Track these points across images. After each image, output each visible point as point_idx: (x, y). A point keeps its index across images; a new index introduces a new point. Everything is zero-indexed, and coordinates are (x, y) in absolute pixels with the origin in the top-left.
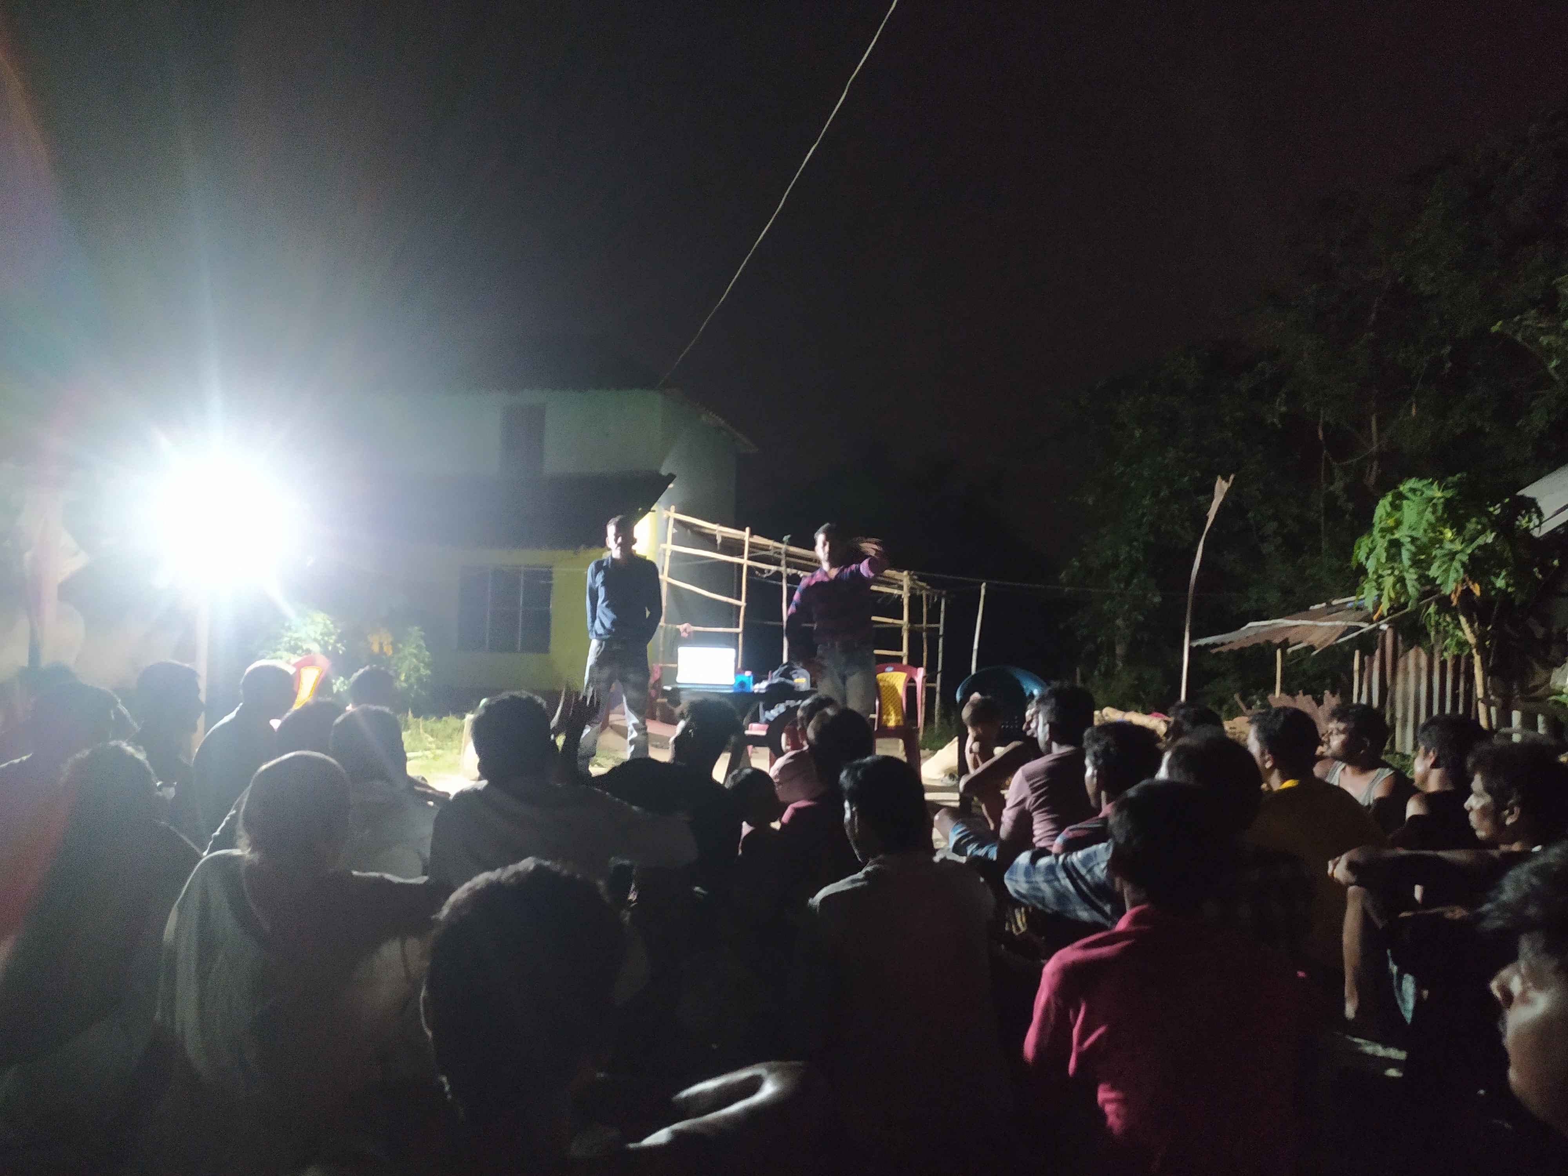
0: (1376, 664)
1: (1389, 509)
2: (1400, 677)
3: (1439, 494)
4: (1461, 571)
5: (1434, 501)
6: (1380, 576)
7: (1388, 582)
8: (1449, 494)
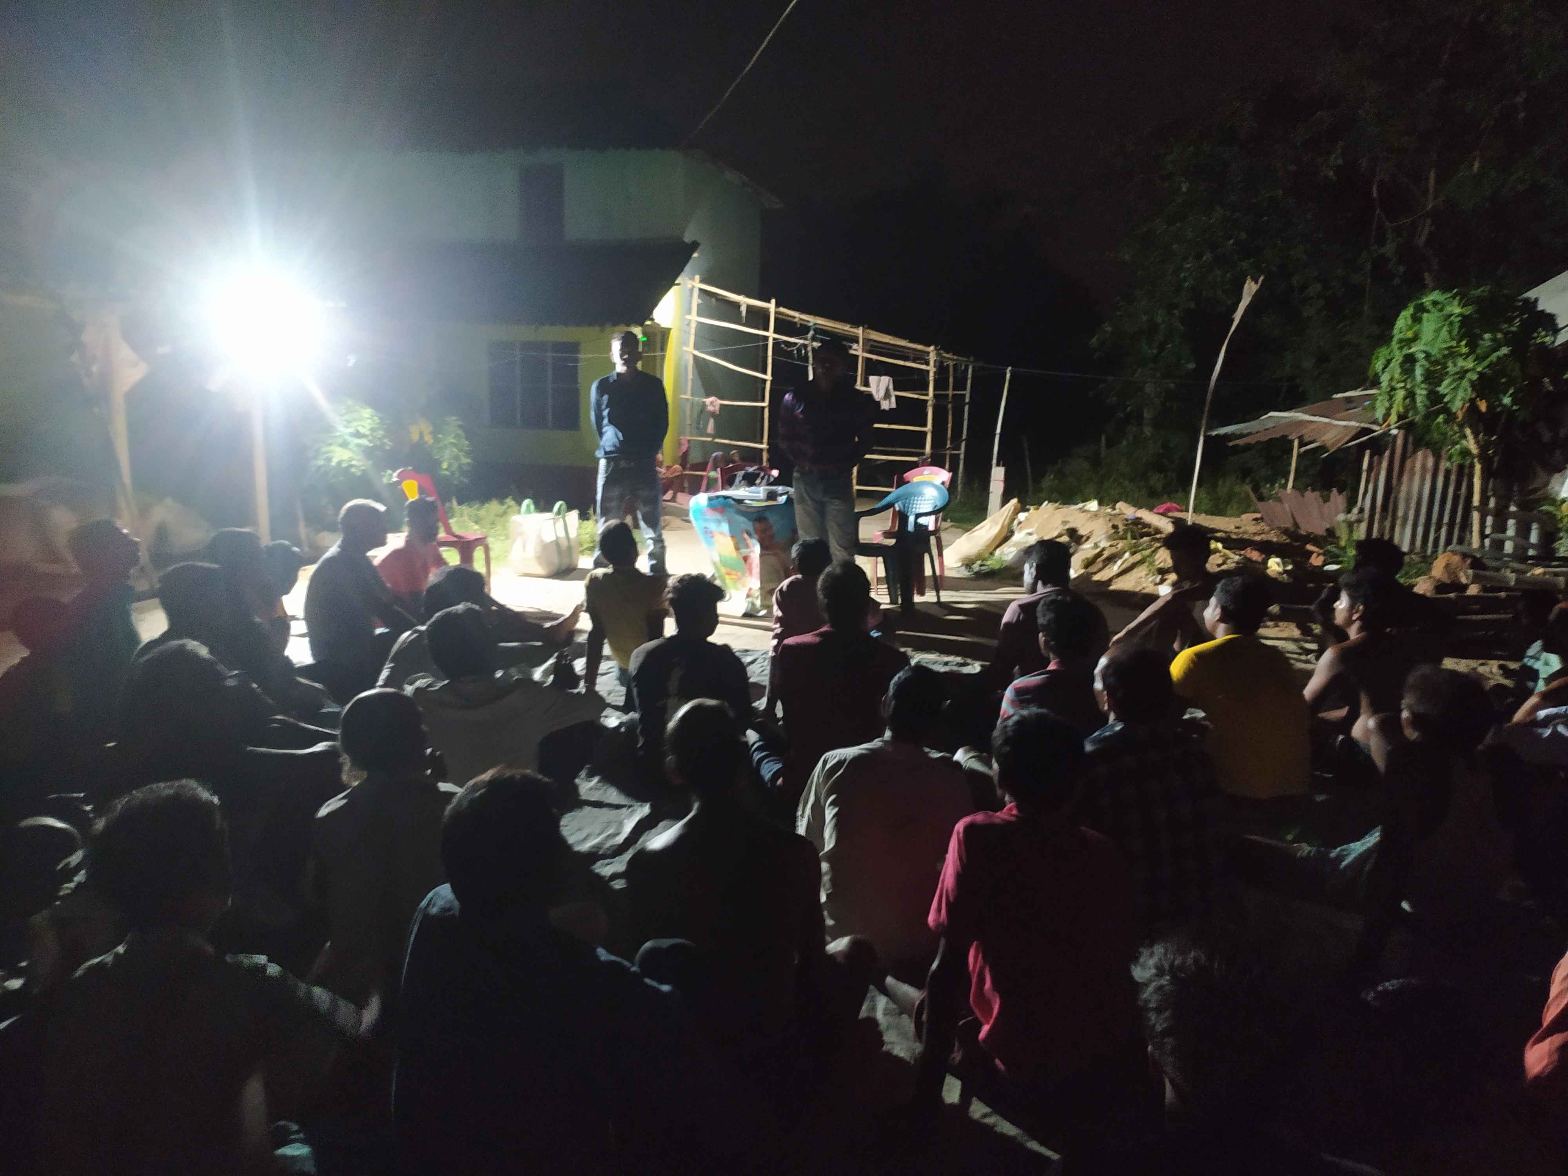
0: (1385, 464)
1: (1410, 321)
2: (1405, 478)
3: (1458, 310)
4: (1470, 390)
5: (1452, 318)
6: (1393, 389)
7: (1400, 394)
8: (1468, 311)
